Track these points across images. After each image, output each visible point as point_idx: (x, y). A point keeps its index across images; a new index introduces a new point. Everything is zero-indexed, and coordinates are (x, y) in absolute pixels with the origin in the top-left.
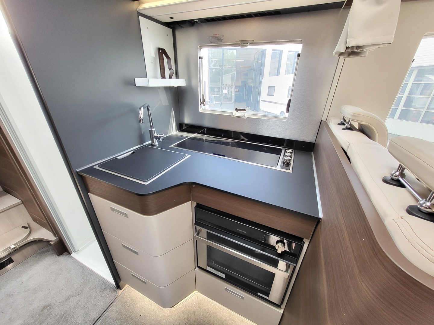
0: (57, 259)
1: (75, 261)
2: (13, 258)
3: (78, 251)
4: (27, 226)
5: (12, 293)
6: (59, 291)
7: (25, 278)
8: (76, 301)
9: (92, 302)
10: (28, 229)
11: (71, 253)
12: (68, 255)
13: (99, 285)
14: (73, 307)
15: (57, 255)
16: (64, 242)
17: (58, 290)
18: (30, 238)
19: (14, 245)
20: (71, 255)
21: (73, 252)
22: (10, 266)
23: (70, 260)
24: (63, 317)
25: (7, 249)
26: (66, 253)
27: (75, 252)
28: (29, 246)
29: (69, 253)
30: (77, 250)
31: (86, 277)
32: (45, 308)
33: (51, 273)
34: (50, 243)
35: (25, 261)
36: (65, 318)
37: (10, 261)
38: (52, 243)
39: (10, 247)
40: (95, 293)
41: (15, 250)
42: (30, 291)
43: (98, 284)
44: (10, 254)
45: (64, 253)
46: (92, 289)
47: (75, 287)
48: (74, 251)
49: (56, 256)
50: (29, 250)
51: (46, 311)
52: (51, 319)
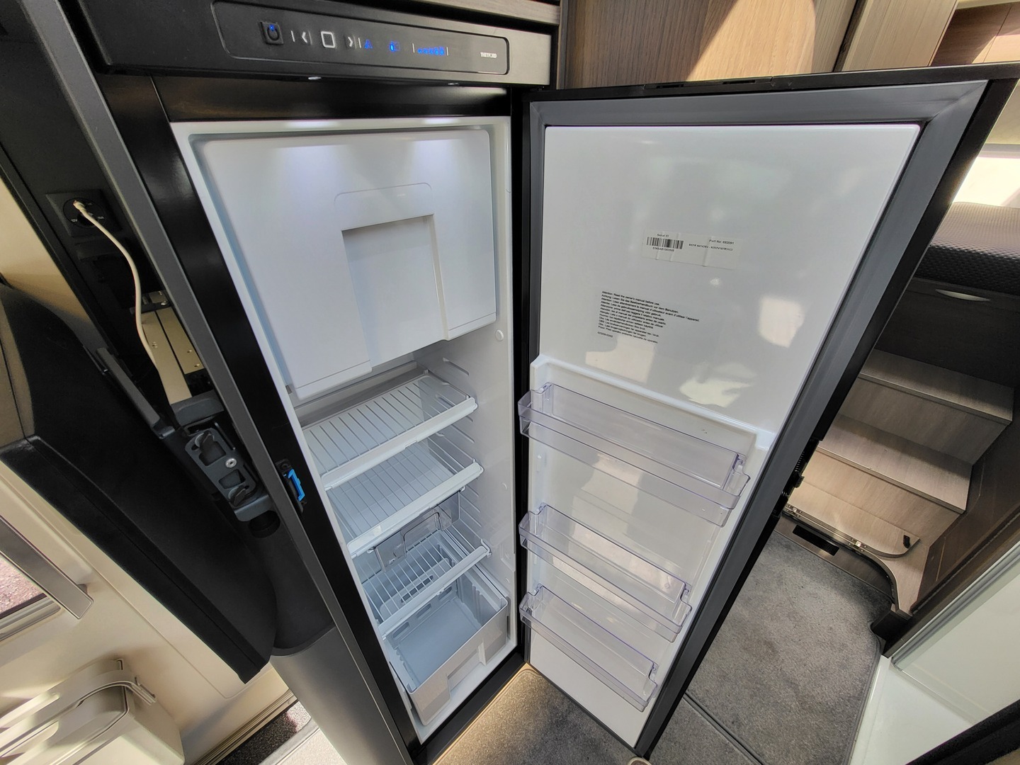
0: (863, 629)
1: (870, 671)
2: (840, 552)
3: (899, 668)
4: (912, 542)
5: (783, 581)
6: (801, 660)
7: (812, 587)
8: (790, 703)
9: (793, 742)
10: (906, 550)
11: (887, 653)
12: (880, 648)
13: (830, 750)
14: (777, 699)
15: (872, 625)
16: (907, 635)
17: (803, 657)
18: (886, 561)
19: (863, 545)
20: (882, 657)
21: (890, 658)
22: (824, 553)
23: (868, 659)
24: (758, 686)
25: (852, 538)
26: (884, 642)
27: (894, 663)
28: (870, 565)
29: (885, 650)
30: (900, 665)
31: (840, 711)
32: (770, 645)
33: (831, 628)
34: (893, 605)
35: (840, 571)
36: (759, 689)
37: (833, 550)
38: (893, 609)
39: (855, 541)
40: (812, 745)
41: (854, 551)
42: (791, 607)
43: (833, 749)
44: (844, 546)
45: (880, 639)
46: (818, 736)
47: (813, 690)
48: (895, 659)
49: (869, 624)
50: (865, 568)
51: (765, 650)
52: (755, 663)
